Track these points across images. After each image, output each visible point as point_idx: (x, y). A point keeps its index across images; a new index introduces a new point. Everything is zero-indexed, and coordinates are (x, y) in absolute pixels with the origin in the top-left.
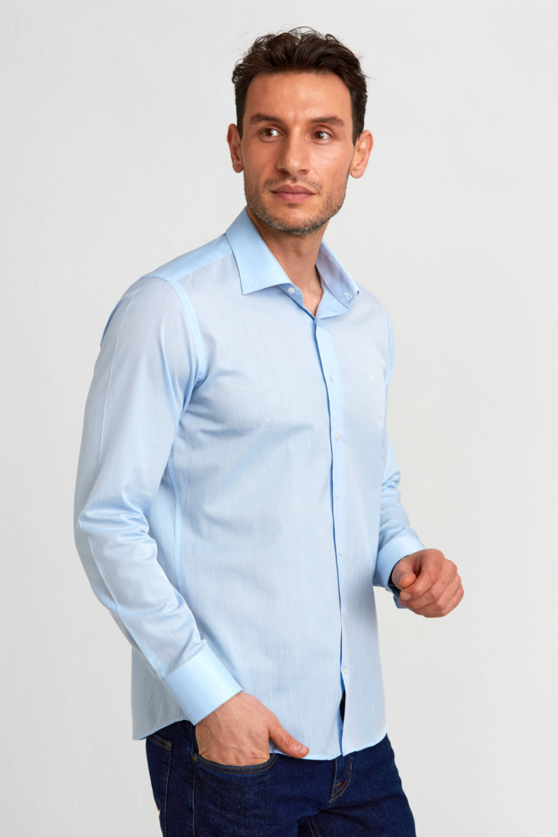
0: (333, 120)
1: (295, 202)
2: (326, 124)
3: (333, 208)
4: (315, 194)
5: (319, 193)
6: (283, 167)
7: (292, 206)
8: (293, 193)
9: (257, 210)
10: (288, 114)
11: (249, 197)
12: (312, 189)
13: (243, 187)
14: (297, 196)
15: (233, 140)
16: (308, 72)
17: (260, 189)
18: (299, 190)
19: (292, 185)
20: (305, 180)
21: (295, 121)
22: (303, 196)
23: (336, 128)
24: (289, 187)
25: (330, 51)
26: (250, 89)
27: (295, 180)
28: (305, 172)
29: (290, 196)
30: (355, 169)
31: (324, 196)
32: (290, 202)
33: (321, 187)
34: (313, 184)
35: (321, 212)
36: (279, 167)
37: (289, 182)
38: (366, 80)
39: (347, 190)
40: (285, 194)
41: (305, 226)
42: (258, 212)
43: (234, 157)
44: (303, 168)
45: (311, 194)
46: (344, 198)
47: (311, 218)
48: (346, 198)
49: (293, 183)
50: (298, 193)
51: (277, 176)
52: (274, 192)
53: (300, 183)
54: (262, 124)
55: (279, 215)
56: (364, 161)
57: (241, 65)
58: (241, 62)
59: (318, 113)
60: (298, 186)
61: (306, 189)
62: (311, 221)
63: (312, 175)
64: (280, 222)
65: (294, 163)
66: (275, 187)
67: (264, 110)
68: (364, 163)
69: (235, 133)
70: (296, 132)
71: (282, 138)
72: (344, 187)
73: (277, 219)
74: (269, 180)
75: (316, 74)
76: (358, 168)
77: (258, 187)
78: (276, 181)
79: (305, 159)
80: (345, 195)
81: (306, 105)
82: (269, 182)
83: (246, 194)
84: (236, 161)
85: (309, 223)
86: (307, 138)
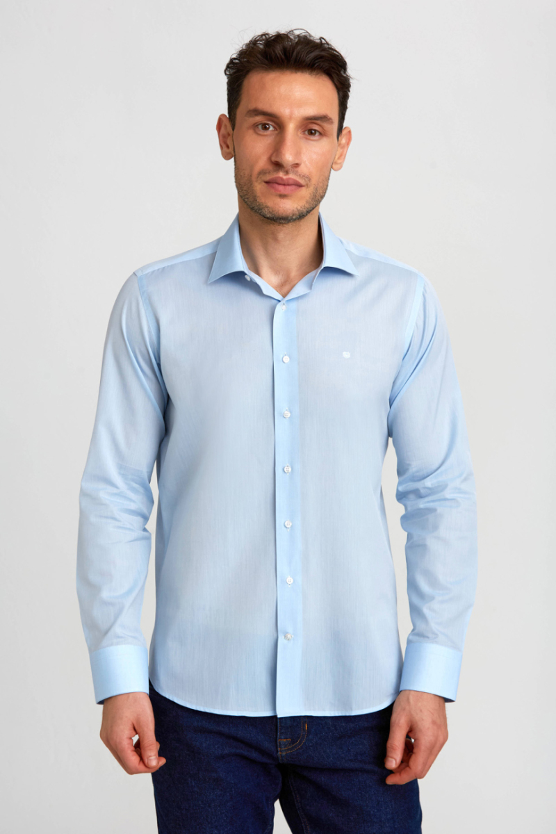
0: (324, 118)
1: (286, 193)
2: (319, 122)
3: (318, 198)
4: (304, 186)
5: (307, 185)
6: (278, 160)
7: (283, 196)
8: (284, 185)
9: (247, 197)
10: (284, 111)
11: (240, 185)
12: (302, 182)
13: (233, 174)
14: (288, 187)
15: (223, 129)
16: (302, 72)
17: (254, 179)
18: (291, 182)
19: (285, 177)
20: (296, 173)
21: (291, 118)
22: (293, 187)
23: (326, 126)
24: (282, 179)
25: (323, 53)
26: (246, 83)
27: (287, 172)
28: (297, 165)
29: (281, 188)
30: (336, 163)
31: (311, 189)
32: (281, 193)
33: (310, 180)
34: (303, 177)
35: (307, 202)
36: (274, 159)
37: (281, 175)
38: (351, 81)
39: (330, 181)
40: (277, 186)
41: (293, 215)
42: (248, 198)
43: (224, 146)
44: (297, 162)
45: (300, 186)
46: (327, 188)
47: (299, 208)
48: (329, 188)
49: (285, 175)
50: (288, 185)
51: (270, 167)
52: (267, 182)
53: (291, 176)
54: (259, 119)
55: (270, 204)
56: (342, 156)
57: (235, 59)
58: (234, 56)
59: (311, 111)
60: (290, 179)
61: (297, 181)
62: (298, 210)
63: (303, 169)
64: (271, 210)
65: (288, 157)
66: (268, 178)
67: (262, 106)
68: (343, 157)
69: (226, 122)
70: (291, 128)
71: (276, 132)
72: (328, 179)
73: (267, 207)
74: (263, 170)
75: (310, 74)
76: (339, 161)
77: (251, 176)
78: (269, 172)
79: (298, 154)
80: (327, 186)
81: (300, 104)
82: (262, 172)
83: (236, 182)
84: (225, 149)
85: (297, 213)
86: (299, 133)
